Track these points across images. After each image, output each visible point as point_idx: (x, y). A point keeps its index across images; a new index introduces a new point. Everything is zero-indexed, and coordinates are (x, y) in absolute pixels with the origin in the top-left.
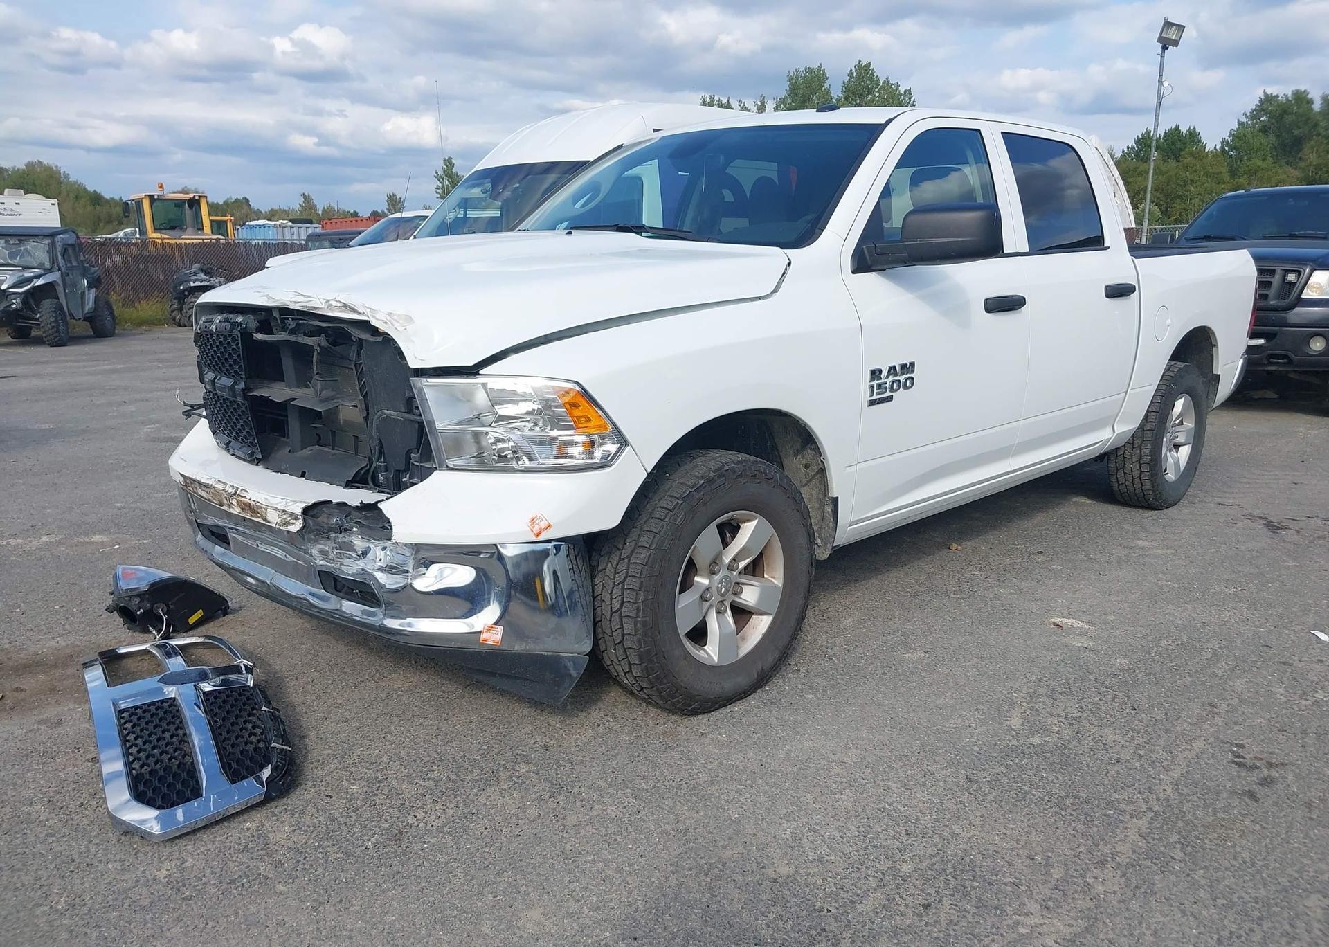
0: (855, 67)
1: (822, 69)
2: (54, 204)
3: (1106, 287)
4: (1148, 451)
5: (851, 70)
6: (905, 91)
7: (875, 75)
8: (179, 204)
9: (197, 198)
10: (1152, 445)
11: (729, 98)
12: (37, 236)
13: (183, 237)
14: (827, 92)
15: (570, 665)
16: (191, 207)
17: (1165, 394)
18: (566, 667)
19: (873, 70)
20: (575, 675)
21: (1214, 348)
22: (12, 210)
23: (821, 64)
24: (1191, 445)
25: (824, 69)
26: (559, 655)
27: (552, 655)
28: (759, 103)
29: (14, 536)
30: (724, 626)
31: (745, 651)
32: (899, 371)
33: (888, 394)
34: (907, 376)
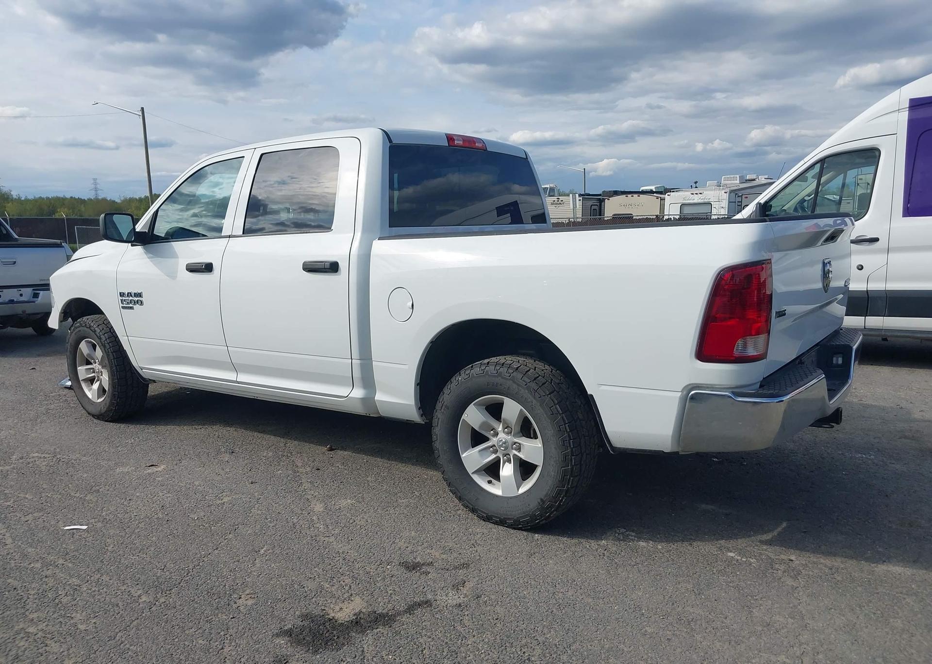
24: (540, 469)
30: (96, 386)
31: (100, 400)
32: (133, 295)
33: (131, 305)
34: (138, 299)
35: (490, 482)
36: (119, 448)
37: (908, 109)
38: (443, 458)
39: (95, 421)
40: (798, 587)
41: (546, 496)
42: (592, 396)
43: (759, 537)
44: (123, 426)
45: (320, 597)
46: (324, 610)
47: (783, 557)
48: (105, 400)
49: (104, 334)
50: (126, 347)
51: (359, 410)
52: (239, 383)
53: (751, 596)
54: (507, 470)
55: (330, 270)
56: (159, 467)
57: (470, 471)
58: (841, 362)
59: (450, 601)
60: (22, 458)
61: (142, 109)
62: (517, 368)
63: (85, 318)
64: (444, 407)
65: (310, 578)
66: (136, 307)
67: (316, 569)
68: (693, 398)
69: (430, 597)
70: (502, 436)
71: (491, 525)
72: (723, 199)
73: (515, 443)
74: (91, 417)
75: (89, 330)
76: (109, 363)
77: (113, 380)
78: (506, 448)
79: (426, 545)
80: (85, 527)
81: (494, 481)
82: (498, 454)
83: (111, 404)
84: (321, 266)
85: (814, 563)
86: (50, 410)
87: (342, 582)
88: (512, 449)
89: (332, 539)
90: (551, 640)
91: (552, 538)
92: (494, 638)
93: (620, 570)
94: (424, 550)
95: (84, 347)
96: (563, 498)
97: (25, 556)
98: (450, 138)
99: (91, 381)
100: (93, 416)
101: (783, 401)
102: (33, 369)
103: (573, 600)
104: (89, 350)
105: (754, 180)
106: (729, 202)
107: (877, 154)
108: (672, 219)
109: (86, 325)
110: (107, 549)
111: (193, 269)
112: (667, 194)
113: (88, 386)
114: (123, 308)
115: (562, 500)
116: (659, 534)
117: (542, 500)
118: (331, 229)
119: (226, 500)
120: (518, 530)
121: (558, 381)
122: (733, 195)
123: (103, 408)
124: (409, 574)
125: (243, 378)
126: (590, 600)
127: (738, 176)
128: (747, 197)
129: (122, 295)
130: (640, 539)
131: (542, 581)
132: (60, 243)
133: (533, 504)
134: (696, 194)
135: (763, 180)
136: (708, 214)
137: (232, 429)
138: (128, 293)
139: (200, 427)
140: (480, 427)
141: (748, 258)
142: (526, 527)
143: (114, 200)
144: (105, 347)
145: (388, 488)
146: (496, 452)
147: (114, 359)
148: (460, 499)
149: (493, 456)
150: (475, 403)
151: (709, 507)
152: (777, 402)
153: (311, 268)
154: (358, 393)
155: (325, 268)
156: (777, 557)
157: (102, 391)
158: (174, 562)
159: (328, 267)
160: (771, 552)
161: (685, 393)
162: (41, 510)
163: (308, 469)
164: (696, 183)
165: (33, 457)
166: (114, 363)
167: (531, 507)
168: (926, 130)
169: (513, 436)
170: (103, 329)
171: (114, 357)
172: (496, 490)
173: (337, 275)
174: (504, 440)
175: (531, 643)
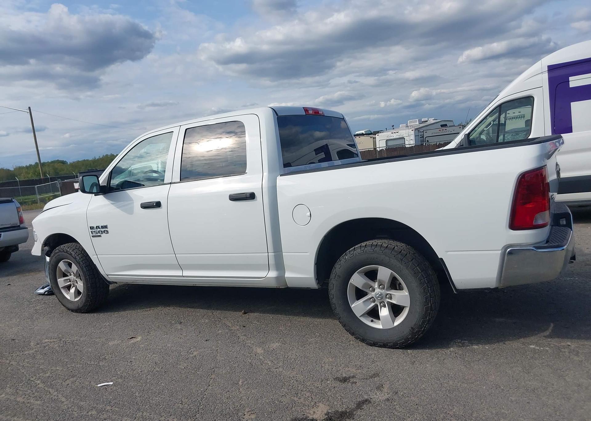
24: (408, 308)
30: (72, 290)
31: (76, 300)
32: (101, 228)
33: (99, 234)
34: (104, 229)
35: (372, 321)
36: (102, 329)
37: (547, 72)
38: (339, 309)
39: (74, 314)
40: (582, 361)
41: (415, 325)
42: (442, 259)
43: (542, 334)
44: (95, 315)
45: (297, 407)
46: (304, 414)
47: (562, 344)
48: (82, 299)
49: (78, 255)
50: (95, 262)
51: (273, 285)
52: (184, 277)
53: (560, 370)
54: (384, 312)
55: (250, 198)
56: (137, 338)
57: (358, 315)
58: (565, 223)
59: (381, 398)
60: (38, 344)
61: (29, 108)
62: (387, 247)
63: (62, 246)
64: (336, 277)
65: (283, 396)
66: (104, 235)
67: (282, 390)
68: (510, 253)
69: (366, 397)
70: (378, 291)
71: (376, 348)
72: (412, 135)
73: (387, 294)
74: (69, 312)
75: (66, 254)
76: (83, 274)
77: (87, 285)
78: (382, 298)
79: (343, 365)
80: (111, 383)
81: (374, 320)
82: (376, 303)
83: (86, 301)
84: (244, 196)
85: (583, 345)
86: (37, 310)
87: (304, 395)
88: (386, 298)
89: (281, 369)
90: (458, 413)
91: (420, 351)
92: (422, 417)
93: (472, 364)
94: (344, 369)
95: (62, 266)
96: (426, 325)
97: (80, 408)
98: (306, 110)
99: (68, 288)
100: (72, 311)
101: (564, 249)
102: (9, 285)
103: (455, 387)
104: (66, 267)
105: (427, 121)
106: (415, 136)
107: (532, 99)
108: (384, 149)
109: (63, 251)
110: (136, 395)
111: (146, 206)
112: (377, 135)
113: (66, 291)
114: (93, 236)
115: (426, 326)
116: (482, 340)
117: (412, 328)
118: (245, 173)
119: (195, 353)
120: (396, 349)
121: (412, 252)
122: (417, 131)
123: (80, 304)
124: (344, 385)
125: (187, 273)
126: (466, 385)
127: (417, 120)
128: (426, 132)
129: (92, 228)
130: (472, 344)
131: (430, 378)
132: (11, 200)
133: (406, 332)
134: (395, 133)
135: (432, 121)
136: (403, 145)
137: (171, 308)
138: (96, 227)
139: (148, 309)
140: (363, 287)
141: (535, 166)
142: (401, 346)
143: (9, 169)
144: (79, 264)
145: (296, 333)
146: (374, 301)
147: (87, 271)
148: (353, 334)
149: (373, 304)
150: (358, 272)
151: (502, 320)
152: (561, 250)
153: (235, 198)
154: (273, 274)
155: (246, 197)
156: (560, 345)
157: (78, 293)
158: (186, 398)
159: (249, 196)
160: (554, 342)
161: (503, 250)
162: (73, 377)
163: (238, 327)
164: (393, 126)
165: (46, 342)
166: (87, 274)
167: (405, 333)
168: (561, 82)
169: (386, 290)
170: (77, 252)
171: (87, 270)
172: (378, 325)
173: (254, 201)
174: (379, 293)
175: (447, 416)
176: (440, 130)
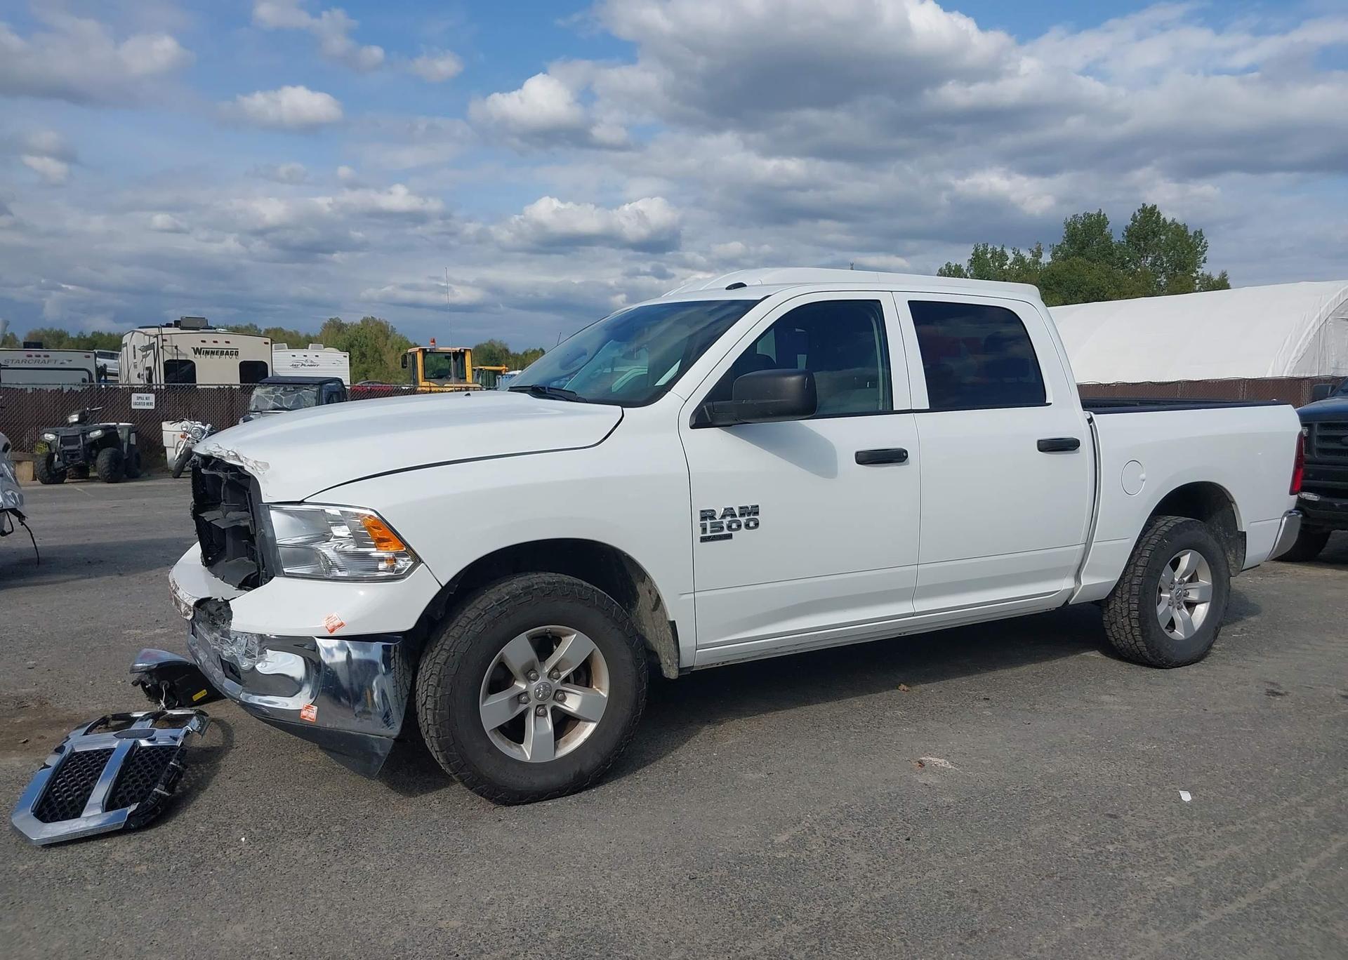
0: (1139, 211)
1: (1102, 214)
2: (346, 357)
3: (1039, 441)
4: (1136, 606)
5: (1134, 214)
6: (1195, 233)
7: (1162, 217)
8: (447, 356)
9: (462, 351)
10: (1139, 599)
11: (1003, 246)
12: (309, 384)
13: (446, 385)
14: (1108, 238)
15: (377, 746)
16: (455, 359)
17: (1155, 548)
18: (373, 747)
19: (1159, 213)
20: (382, 755)
21: (1233, 505)
22: (312, 362)
23: (1100, 210)
24: (1209, 604)
25: (1104, 215)
26: (366, 736)
27: (359, 735)
28: (1035, 250)
29: (137, 628)
30: (544, 726)
31: (563, 753)
32: (738, 513)
33: (726, 532)
34: (748, 517)
52: (911, 615)
55: (1071, 448)
57: (1163, 628)
66: (741, 533)
70: (1177, 587)
111: (870, 458)
125: (923, 605)
129: (707, 515)
153: (1049, 447)
169: (1185, 584)
176: (39, 356)
